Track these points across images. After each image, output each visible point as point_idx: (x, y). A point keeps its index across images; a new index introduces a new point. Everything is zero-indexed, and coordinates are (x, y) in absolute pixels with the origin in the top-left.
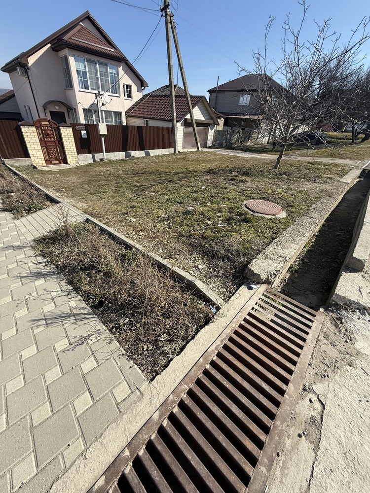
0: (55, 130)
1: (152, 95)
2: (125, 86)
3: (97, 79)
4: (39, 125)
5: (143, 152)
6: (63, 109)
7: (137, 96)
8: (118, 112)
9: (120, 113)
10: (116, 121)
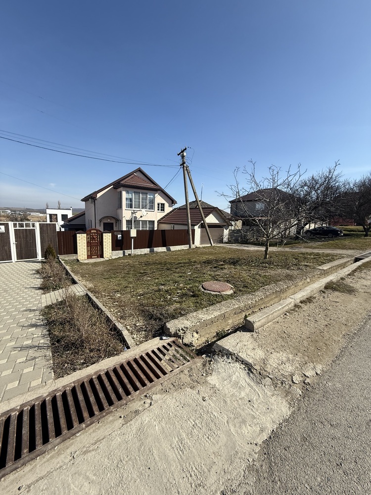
0: (99, 235)
1: (179, 209)
2: (160, 205)
3: (139, 202)
4: (89, 233)
5: (165, 248)
6: (113, 221)
7: (168, 209)
8: (152, 221)
9: (154, 221)
10: (149, 227)
